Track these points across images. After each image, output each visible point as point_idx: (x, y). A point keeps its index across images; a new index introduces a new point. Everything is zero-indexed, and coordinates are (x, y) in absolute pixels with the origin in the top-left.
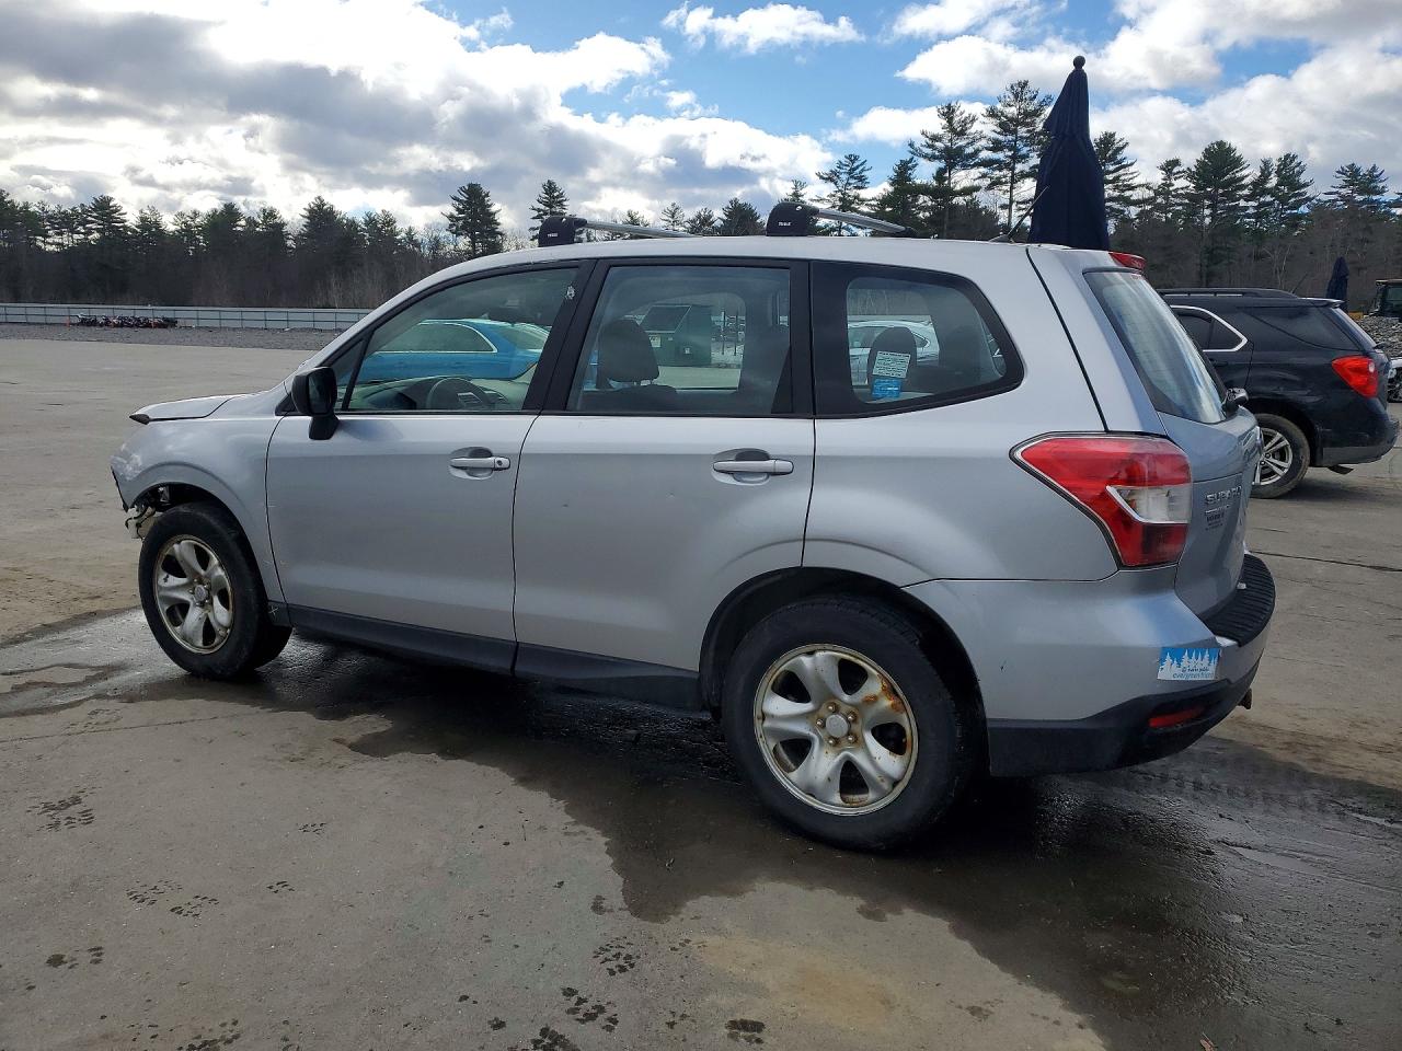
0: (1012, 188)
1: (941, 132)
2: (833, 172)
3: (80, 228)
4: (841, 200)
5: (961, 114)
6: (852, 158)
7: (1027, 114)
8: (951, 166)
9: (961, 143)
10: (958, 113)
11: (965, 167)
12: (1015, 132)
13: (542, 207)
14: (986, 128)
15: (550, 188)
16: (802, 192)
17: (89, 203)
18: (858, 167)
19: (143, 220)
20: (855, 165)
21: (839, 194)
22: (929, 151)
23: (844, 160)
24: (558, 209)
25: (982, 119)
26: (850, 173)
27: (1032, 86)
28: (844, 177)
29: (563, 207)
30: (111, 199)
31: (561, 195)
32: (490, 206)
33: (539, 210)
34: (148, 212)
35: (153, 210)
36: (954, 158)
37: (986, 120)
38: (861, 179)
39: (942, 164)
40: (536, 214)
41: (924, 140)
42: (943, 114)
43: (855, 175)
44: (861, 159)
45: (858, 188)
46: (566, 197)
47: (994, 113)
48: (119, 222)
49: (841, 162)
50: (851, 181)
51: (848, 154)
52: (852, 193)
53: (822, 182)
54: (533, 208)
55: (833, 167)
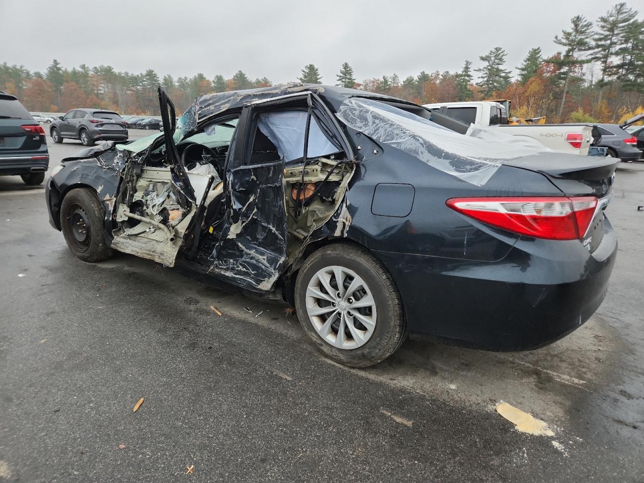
0: (606, 60)
1: (570, 30)
2: (488, 57)
3: (140, 84)
4: (489, 70)
5: (585, 21)
6: (498, 49)
7: (623, 21)
8: (573, 50)
9: (580, 38)
10: (584, 20)
11: (580, 50)
12: (612, 31)
14: (598, 29)
15: (346, 66)
16: (469, 66)
17: (144, 73)
18: (499, 54)
19: (165, 80)
20: (499, 53)
21: (490, 67)
22: (564, 41)
23: (494, 50)
24: (348, 76)
25: (596, 23)
26: (496, 56)
27: (628, 5)
28: (493, 59)
29: (351, 75)
30: (153, 71)
31: (350, 70)
32: (318, 75)
33: (341, 76)
35: (169, 76)
37: (599, 24)
38: (501, 59)
39: (567, 48)
40: (338, 78)
41: (563, 35)
42: (573, 22)
43: (498, 58)
44: (502, 50)
45: (499, 64)
46: (353, 71)
47: (603, 20)
48: (156, 81)
49: (491, 51)
50: (496, 61)
51: (495, 47)
52: (496, 67)
53: (482, 61)
54: (337, 76)
55: (488, 54)
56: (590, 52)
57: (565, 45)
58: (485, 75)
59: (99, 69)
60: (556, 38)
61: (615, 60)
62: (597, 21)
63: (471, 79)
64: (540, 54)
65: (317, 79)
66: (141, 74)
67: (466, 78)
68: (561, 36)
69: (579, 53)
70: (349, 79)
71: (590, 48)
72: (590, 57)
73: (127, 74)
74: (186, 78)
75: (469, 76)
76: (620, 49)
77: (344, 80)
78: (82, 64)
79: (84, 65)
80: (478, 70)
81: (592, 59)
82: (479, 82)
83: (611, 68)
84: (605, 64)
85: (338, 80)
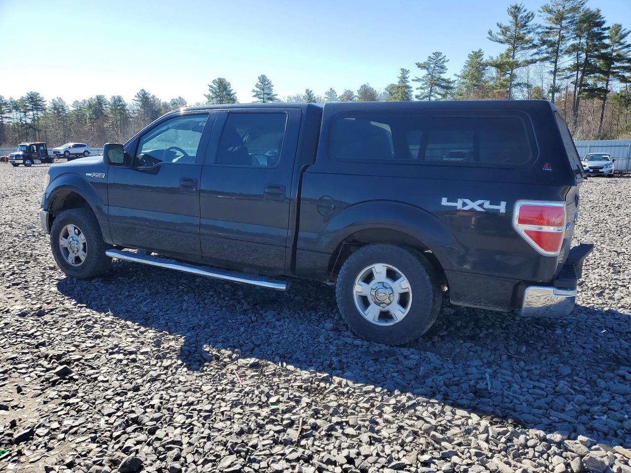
0: (556, 60)
1: (509, 24)
2: (427, 64)
4: (429, 79)
5: (525, 11)
6: (437, 54)
8: (515, 48)
9: (522, 32)
10: (523, 10)
11: (523, 49)
12: (560, 23)
13: (258, 90)
14: (541, 20)
15: (263, 79)
16: (407, 76)
17: (25, 96)
18: (440, 59)
20: (439, 58)
21: (429, 76)
22: (501, 37)
23: (432, 56)
24: (266, 91)
25: (538, 14)
26: (436, 63)
28: (432, 66)
29: (270, 90)
30: (38, 94)
32: (231, 90)
33: (257, 92)
34: (57, 100)
35: (60, 99)
36: (517, 41)
38: (442, 67)
39: (507, 46)
40: (255, 93)
41: (499, 30)
42: (511, 13)
43: (438, 65)
44: (443, 55)
45: (441, 73)
46: (273, 84)
47: (547, 10)
48: (41, 106)
49: (430, 57)
50: (436, 68)
51: (434, 52)
52: (437, 75)
54: (254, 91)
55: (426, 60)
56: (535, 50)
57: (502, 43)
58: (425, 86)
60: (491, 33)
61: (567, 61)
65: (231, 95)
67: (404, 89)
68: (496, 30)
69: (523, 52)
70: (268, 94)
71: (535, 46)
72: (537, 57)
75: (407, 87)
76: (573, 45)
77: (261, 96)
80: (417, 81)
81: (537, 60)
82: (419, 94)
83: (563, 70)
84: (554, 64)
85: (255, 96)
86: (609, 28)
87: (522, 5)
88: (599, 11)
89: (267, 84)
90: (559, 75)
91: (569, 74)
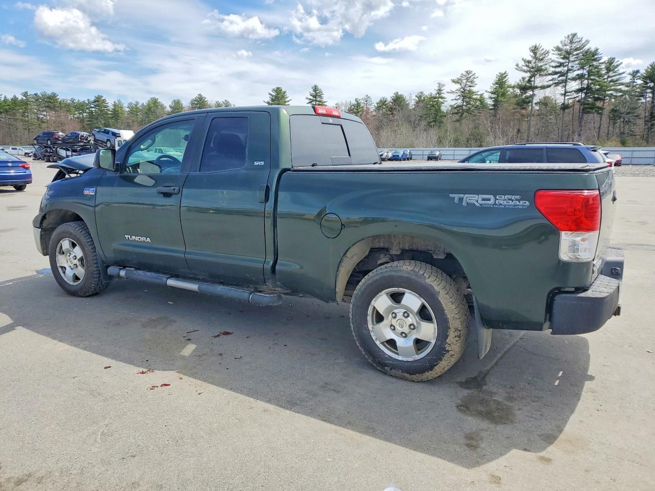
0: (566, 85)
1: (530, 59)
2: (460, 80)
3: (87, 111)
4: (462, 92)
5: (542, 50)
6: (468, 72)
7: (576, 49)
8: (533, 76)
9: (540, 64)
10: (541, 49)
11: (540, 75)
12: (568, 58)
14: (554, 57)
15: (315, 89)
16: (443, 89)
17: (92, 99)
18: (471, 77)
19: (115, 105)
20: (470, 75)
21: (462, 90)
22: (525, 68)
23: (464, 73)
24: (318, 99)
25: (552, 52)
26: (467, 79)
27: (579, 35)
28: (465, 81)
29: (320, 96)
32: (287, 98)
33: (310, 99)
36: (538, 71)
37: (555, 52)
38: (472, 82)
39: (528, 75)
40: (308, 101)
41: (523, 63)
42: (532, 50)
43: (469, 80)
44: (473, 73)
45: (470, 86)
46: (323, 93)
47: (558, 49)
48: (105, 107)
49: (462, 74)
50: (468, 83)
51: (466, 70)
52: (468, 89)
53: (454, 83)
54: (307, 99)
55: (459, 77)
56: (550, 77)
57: (526, 72)
58: (459, 97)
59: (41, 96)
60: (517, 65)
61: (574, 85)
62: (553, 51)
63: (445, 101)
64: (508, 77)
65: (285, 102)
66: (88, 100)
67: (440, 99)
68: (521, 63)
69: (540, 78)
70: (320, 101)
71: (549, 74)
72: (551, 82)
73: (72, 100)
74: (137, 103)
75: (442, 98)
76: (578, 75)
77: (314, 103)
78: (24, 91)
79: (26, 93)
80: (451, 93)
81: (552, 85)
82: (453, 104)
83: (571, 92)
84: (564, 88)
85: (308, 103)
86: (604, 62)
87: (541, 45)
88: (597, 50)
89: (319, 93)
90: (568, 95)
91: (575, 95)
